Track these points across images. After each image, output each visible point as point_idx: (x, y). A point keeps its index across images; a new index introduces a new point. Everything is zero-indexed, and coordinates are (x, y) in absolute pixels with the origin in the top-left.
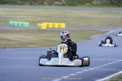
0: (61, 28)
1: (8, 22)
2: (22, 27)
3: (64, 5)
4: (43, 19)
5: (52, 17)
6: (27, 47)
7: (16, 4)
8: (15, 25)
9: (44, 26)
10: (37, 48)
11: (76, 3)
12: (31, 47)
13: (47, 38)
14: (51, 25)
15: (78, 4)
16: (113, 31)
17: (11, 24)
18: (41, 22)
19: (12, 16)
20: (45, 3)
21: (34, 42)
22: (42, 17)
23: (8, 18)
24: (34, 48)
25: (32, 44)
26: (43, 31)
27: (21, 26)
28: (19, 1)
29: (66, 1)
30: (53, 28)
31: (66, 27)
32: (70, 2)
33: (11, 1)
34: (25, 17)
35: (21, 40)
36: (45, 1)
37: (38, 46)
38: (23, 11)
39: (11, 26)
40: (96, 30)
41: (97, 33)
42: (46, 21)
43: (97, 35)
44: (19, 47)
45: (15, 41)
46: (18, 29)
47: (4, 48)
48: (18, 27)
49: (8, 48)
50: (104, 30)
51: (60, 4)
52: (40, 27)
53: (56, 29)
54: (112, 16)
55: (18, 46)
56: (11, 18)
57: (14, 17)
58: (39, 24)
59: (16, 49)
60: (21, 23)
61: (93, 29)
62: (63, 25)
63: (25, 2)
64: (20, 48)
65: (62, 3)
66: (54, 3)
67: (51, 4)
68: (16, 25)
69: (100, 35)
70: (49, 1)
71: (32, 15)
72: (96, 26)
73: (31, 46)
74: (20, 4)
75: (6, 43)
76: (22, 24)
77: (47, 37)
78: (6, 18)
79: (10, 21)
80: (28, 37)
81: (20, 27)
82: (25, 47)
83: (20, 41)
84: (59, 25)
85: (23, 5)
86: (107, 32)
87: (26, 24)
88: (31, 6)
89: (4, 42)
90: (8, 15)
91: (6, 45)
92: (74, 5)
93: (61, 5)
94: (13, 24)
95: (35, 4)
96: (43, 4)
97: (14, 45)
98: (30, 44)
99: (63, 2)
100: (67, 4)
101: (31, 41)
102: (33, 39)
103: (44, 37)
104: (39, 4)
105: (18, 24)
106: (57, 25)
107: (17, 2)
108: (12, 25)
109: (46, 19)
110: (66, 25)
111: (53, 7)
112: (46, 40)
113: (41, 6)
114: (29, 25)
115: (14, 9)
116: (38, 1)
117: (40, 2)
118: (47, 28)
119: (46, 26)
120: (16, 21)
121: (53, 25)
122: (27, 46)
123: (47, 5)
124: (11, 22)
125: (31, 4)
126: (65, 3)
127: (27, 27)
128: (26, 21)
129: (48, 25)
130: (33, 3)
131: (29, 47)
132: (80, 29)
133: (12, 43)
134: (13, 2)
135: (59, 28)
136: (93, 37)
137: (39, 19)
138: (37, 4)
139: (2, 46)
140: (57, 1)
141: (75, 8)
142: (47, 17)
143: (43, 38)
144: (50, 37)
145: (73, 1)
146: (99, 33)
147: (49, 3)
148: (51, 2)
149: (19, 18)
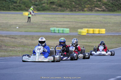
0: (102, 34)
1: (49, 28)
2: (63, 33)
3: (104, 11)
4: (83, 25)
5: (92, 23)
7: (57, 11)
8: (55, 32)
9: (84, 31)
11: (116, 9)
13: (88, 44)
14: (91, 31)
15: (118, 10)
17: (52, 31)
18: (82, 28)
19: (53, 23)
20: (86, 9)
22: (82, 23)
26: (84, 37)
28: (60, 8)
29: (105, 7)
30: (93, 33)
31: (106, 33)
32: (110, 8)
33: (52, 8)
34: (65, 23)
36: (85, 7)
38: (64, 17)
39: (51, 32)
42: (86, 27)
46: (59, 35)
48: (59, 33)
51: (100, 9)
52: (80, 32)
53: (96, 35)
56: (52, 24)
57: (55, 23)
58: (79, 30)
60: (62, 29)
62: (103, 31)
63: (65, 9)
65: (102, 9)
66: (94, 8)
67: (91, 10)
68: (57, 32)
70: (88, 7)
71: (72, 22)
74: (61, 11)
76: (63, 31)
77: (87, 42)
78: (47, 24)
79: (51, 27)
81: (61, 33)
84: (99, 31)
85: (63, 11)
87: (67, 30)
88: (72, 13)
90: (49, 22)
92: (114, 11)
93: (101, 11)
94: (54, 30)
95: (75, 11)
96: (83, 11)
100: (107, 10)
103: (85, 42)
104: (79, 10)
105: (59, 30)
106: (97, 31)
107: (58, 8)
108: (53, 32)
109: (86, 25)
110: (106, 31)
111: (93, 13)
114: (70, 31)
115: (55, 16)
116: (78, 7)
117: (80, 8)
118: (88, 33)
119: (87, 32)
120: (57, 27)
121: (93, 31)
123: (87, 11)
124: (52, 29)
125: (71, 11)
126: (105, 9)
127: (68, 33)
128: (67, 28)
130: (74, 9)
132: (120, 34)
134: (54, 8)
135: (99, 33)
137: (80, 25)
138: (77, 10)
140: (97, 7)
141: (115, 13)
142: (88, 23)
143: (83, 44)
144: (90, 43)
145: (113, 7)
147: (89, 9)
148: (91, 8)
149: (60, 24)
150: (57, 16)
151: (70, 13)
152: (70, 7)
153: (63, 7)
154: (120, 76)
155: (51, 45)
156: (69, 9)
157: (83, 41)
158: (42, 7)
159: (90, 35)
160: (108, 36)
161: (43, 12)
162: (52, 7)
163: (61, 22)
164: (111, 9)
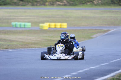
0: (63, 28)
1: (11, 23)
2: (25, 27)
3: (65, 5)
4: (44, 19)
6: (30, 48)
7: (19, 5)
8: (17, 26)
9: (46, 26)
10: (39, 48)
11: (77, 3)
12: (34, 48)
13: (49, 38)
14: (53, 25)
15: (80, 4)
16: (115, 30)
17: (13, 25)
18: (43, 22)
19: (14, 17)
20: (47, 4)
21: (36, 42)
22: (43, 17)
23: (10, 19)
24: (37, 48)
25: (35, 44)
26: (45, 31)
27: (23, 26)
28: (21, 2)
29: (67, 1)
30: (55, 28)
31: (68, 27)
32: (71, 2)
33: (13, 3)
35: (24, 41)
36: (47, 2)
37: (40, 46)
38: (25, 12)
39: (13, 27)
40: (98, 29)
41: (98, 32)
42: (48, 22)
43: (99, 34)
44: (21, 48)
45: (17, 41)
46: (21, 29)
47: (6, 49)
48: (20, 27)
49: (10, 48)
50: (106, 29)
51: (61, 4)
52: (42, 27)
53: (58, 29)
54: (113, 15)
55: (21, 46)
56: (13, 19)
57: (16, 18)
58: (41, 25)
59: (19, 50)
60: (23, 23)
61: (94, 29)
62: (65, 25)
63: (27, 3)
64: (23, 48)
65: (63, 4)
66: (56, 3)
67: (52, 4)
68: (19, 26)
69: (101, 34)
70: (50, 1)
71: (34, 16)
72: (98, 25)
73: (33, 46)
74: (22, 5)
75: (9, 44)
76: (25, 25)
77: (49, 37)
78: (8, 19)
79: (12, 22)
80: (30, 37)
81: (22, 28)
82: (27, 48)
83: (22, 42)
84: (61, 25)
85: (24, 6)
86: (109, 30)
87: (29, 25)
88: (33, 7)
89: (6, 43)
90: (10, 16)
91: (8, 45)
92: (76, 5)
93: (63, 5)
94: (16, 25)
95: (37, 5)
96: (45, 5)
97: (17, 45)
98: (32, 44)
99: (64, 2)
100: (68, 4)
101: (33, 42)
102: (35, 39)
103: (46, 37)
104: (41, 5)
105: (20, 25)
106: (58, 25)
107: (19, 3)
108: (15, 26)
109: (47, 19)
110: (68, 25)
111: (55, 7)
112: (48, 40)
113: (43, 7)
114: (32, 25)
115: (16, 10)
116: (39, 2)
117: (42, 2)
118: (49, 28)
119: (48, 26)
120: (19, 22)
121: (55, 25)
122: (29, 46)
123: (49, 5)
124: (14, 23)
125: (33, 5)
126: (66, 3)
127: (29, 28)
128: (29, 22)
129: (50, 25)
130: (35, 3)
131: (32, 48)
133: (14, 43)
134: (15, 3)
135: (61, 28)
136: (94, 36)
137: (41, 19)
138: (38, 5)
139: (5, 47)
140: (58, 1)
141: (77, 7)
142: (49, 17)
143: (45, 38)
144: (52, 37)
145: (74, 1)
146: (100, 32)
147: (50, 3)
148: (53, 2)
149: (22, 19)
150: (19, 10)
151: (31, 7)
152: (31, 1)
153: (25, 2)
154: (82, 70)
155: (12, 39)
156: (30, 3)
157: (45, 35)
158: (3, 2)
159: (52, 29)
160: (70, 30)
161: (4, 7)
162: (13, 1)
163: (22, 16)
164: (73, 4)
